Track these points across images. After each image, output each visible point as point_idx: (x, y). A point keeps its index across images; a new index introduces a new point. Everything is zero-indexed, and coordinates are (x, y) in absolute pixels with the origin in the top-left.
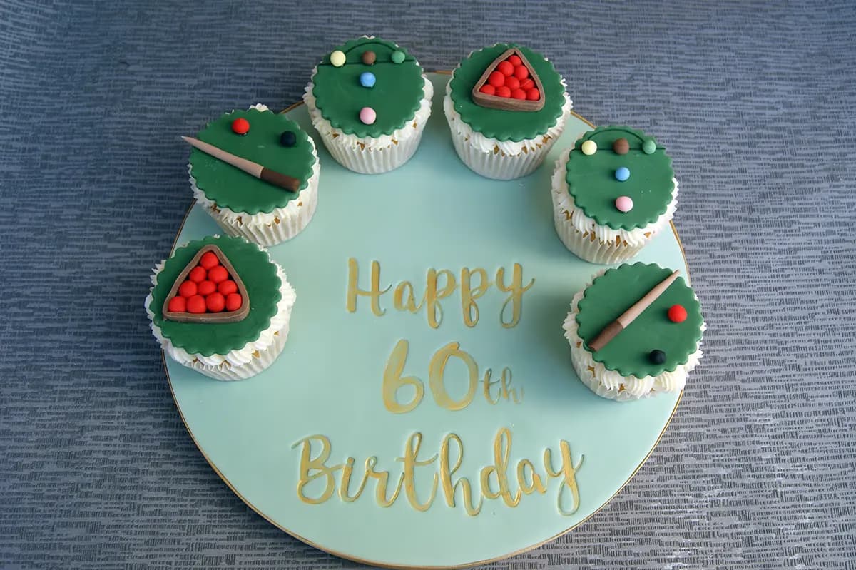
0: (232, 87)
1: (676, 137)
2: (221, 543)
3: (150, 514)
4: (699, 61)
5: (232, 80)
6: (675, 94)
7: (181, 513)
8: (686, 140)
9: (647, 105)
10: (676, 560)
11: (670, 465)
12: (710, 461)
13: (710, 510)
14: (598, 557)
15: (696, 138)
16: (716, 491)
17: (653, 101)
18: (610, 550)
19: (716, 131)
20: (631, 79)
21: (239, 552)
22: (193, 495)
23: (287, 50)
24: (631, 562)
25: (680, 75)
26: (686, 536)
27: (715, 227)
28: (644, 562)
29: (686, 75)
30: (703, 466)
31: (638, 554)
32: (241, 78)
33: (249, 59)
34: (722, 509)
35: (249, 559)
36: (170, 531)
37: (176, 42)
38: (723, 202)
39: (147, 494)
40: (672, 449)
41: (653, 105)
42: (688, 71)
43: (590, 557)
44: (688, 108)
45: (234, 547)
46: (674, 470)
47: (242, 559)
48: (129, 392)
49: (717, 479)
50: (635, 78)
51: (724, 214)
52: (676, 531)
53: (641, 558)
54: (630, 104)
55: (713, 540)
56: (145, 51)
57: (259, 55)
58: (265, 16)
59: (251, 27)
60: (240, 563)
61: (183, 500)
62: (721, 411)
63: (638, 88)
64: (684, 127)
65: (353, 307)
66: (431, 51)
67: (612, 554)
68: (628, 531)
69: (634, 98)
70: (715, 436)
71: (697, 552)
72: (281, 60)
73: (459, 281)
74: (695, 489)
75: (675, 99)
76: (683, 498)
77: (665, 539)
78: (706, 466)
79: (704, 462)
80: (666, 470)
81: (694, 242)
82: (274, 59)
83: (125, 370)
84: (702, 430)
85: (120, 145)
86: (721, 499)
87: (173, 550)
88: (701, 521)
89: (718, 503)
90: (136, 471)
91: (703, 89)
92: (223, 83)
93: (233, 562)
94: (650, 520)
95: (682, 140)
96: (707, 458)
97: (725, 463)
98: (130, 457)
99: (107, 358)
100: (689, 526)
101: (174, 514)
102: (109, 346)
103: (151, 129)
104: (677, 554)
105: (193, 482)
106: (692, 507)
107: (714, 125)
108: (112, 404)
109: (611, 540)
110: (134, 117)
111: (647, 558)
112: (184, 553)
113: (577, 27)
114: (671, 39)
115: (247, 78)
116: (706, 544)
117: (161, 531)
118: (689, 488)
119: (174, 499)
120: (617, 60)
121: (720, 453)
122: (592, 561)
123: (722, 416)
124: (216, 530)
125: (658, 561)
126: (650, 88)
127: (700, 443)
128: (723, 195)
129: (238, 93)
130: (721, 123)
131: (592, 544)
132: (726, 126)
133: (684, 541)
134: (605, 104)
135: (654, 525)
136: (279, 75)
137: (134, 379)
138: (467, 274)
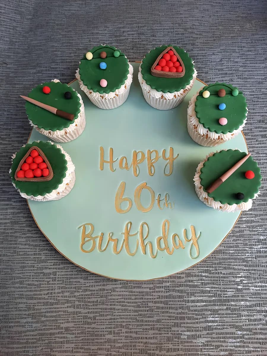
0: (50, 72)
1: (241, 86)
2: (50, 267)
3: (22, 255)
4: (252, 50)
5: (50, 70)
6: (241, 66)
7: (35, 254)
8: (246, 88)
9: (228, 72)
10: (241, 277)
11: (238, 234)
12: (256, 233)
13: (257, 254)
14: (206, 274)
15: (250, 86)
16: (259, 246)
17: (231, 70)
18: (212, 272)
19: (260, 83)
20: (221, 61)
21: (58, 270)
22: (39, 247)
23: (72, 55)
24: (221, 277)
25: (244, 57)
26: (245, 266)
27: (259, 127)
28: (227, 277)
29: (246, 57)
30: (253, 235)
31: (224, 274)
32: (53, 68)
33: (56, 60)
34: (262, 254)
35: (62, 273)
36: (30, 262)
37: (26, 54)
38: (263, 116)
39: (21, 246)
40: (239, 227)
41: (231, 72)
42: (247, 55)
43: (204, 274)
44: (247, 73)
45: (56, 268)
46: (240, 236)
47: (59, 273)
48: (14, 204)
49: (259, 241)
50: (223, 60)
51: (263, 122)
52: (241, 264)
53: (226, 276)
54: (221, 72)
55: (257, 268)
56: (14, 58)
57: (60, 58)
58: (63, 40)
59: (56, 45)
60: (59, 275)
61: (35, 249)
62: (261, 210)
63: (224, 65)
64: (245, 82)
65: (102, 168)
66: (133, 53)
67: (213, 273)
68: (220, 263)
69: (222, 70)
70: (259, 222)
71: (251, 274)
72: (70, 59)
73: (146, 156)
74: (249, 245)
75: (241, 69)
76: (244, 249)
77: (236, 267)
78: (255, 235)
79: (253, 233)
80: (237, 237)
81: (249, 134)
82: (67, 59)
83: (11, 194)
84: (252, 219)
85: (6, 99)
86: (262, 250)
87: (31, 270)
88: (252, 259)
89: (260, 252)
90: (16, 237)
91: (254, 63)
92: (46, 71)
93: (55, 275)
94: (229, 259)
95: (244, 88)
96: (254, 231)
97: (263, 234)
98: (14, 231)
99: (4, 189)
100: (247, 262)
101: (32, 255)
102: (4, 185)
103: (18, 92)
104: (242, 274)
105: (39, 241)
106: (248, 253)
107: (259, 80)
108: (7, 209)
109: (213, 267)
110: (11, 87)
111: (229, 276)
112: (35, 271)
113: (197, 38)
114: (239, 41)
115: (56, 68)
116: (255, 270)
117: (26, 262)
118: (246, 244)
119: (31, 249)
120: (215, 52)
121: (260, 229)
122: (204, 276)
123: (262, 213)
124: (48, 261)
125: (233, 277)
126: (229, 64)
127: (252, 224)
128: (263, 113)
129: (53, 75)
130: (262, 79)
131: (204, 269)
132: (265, 80)
133: (245, 268)
134: (209, 73)
135: (231, 261)
136: (69, 66)
137: (15, 198)
138: (150, 153)
